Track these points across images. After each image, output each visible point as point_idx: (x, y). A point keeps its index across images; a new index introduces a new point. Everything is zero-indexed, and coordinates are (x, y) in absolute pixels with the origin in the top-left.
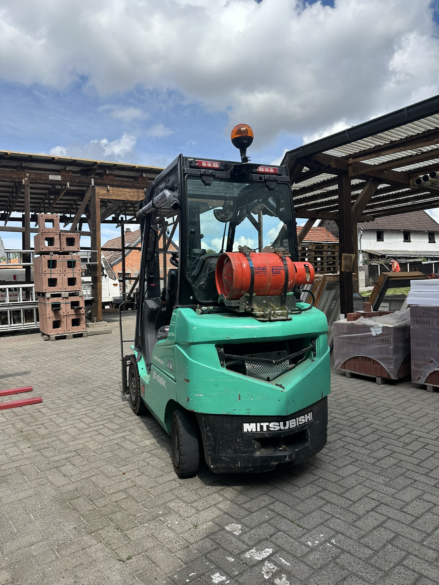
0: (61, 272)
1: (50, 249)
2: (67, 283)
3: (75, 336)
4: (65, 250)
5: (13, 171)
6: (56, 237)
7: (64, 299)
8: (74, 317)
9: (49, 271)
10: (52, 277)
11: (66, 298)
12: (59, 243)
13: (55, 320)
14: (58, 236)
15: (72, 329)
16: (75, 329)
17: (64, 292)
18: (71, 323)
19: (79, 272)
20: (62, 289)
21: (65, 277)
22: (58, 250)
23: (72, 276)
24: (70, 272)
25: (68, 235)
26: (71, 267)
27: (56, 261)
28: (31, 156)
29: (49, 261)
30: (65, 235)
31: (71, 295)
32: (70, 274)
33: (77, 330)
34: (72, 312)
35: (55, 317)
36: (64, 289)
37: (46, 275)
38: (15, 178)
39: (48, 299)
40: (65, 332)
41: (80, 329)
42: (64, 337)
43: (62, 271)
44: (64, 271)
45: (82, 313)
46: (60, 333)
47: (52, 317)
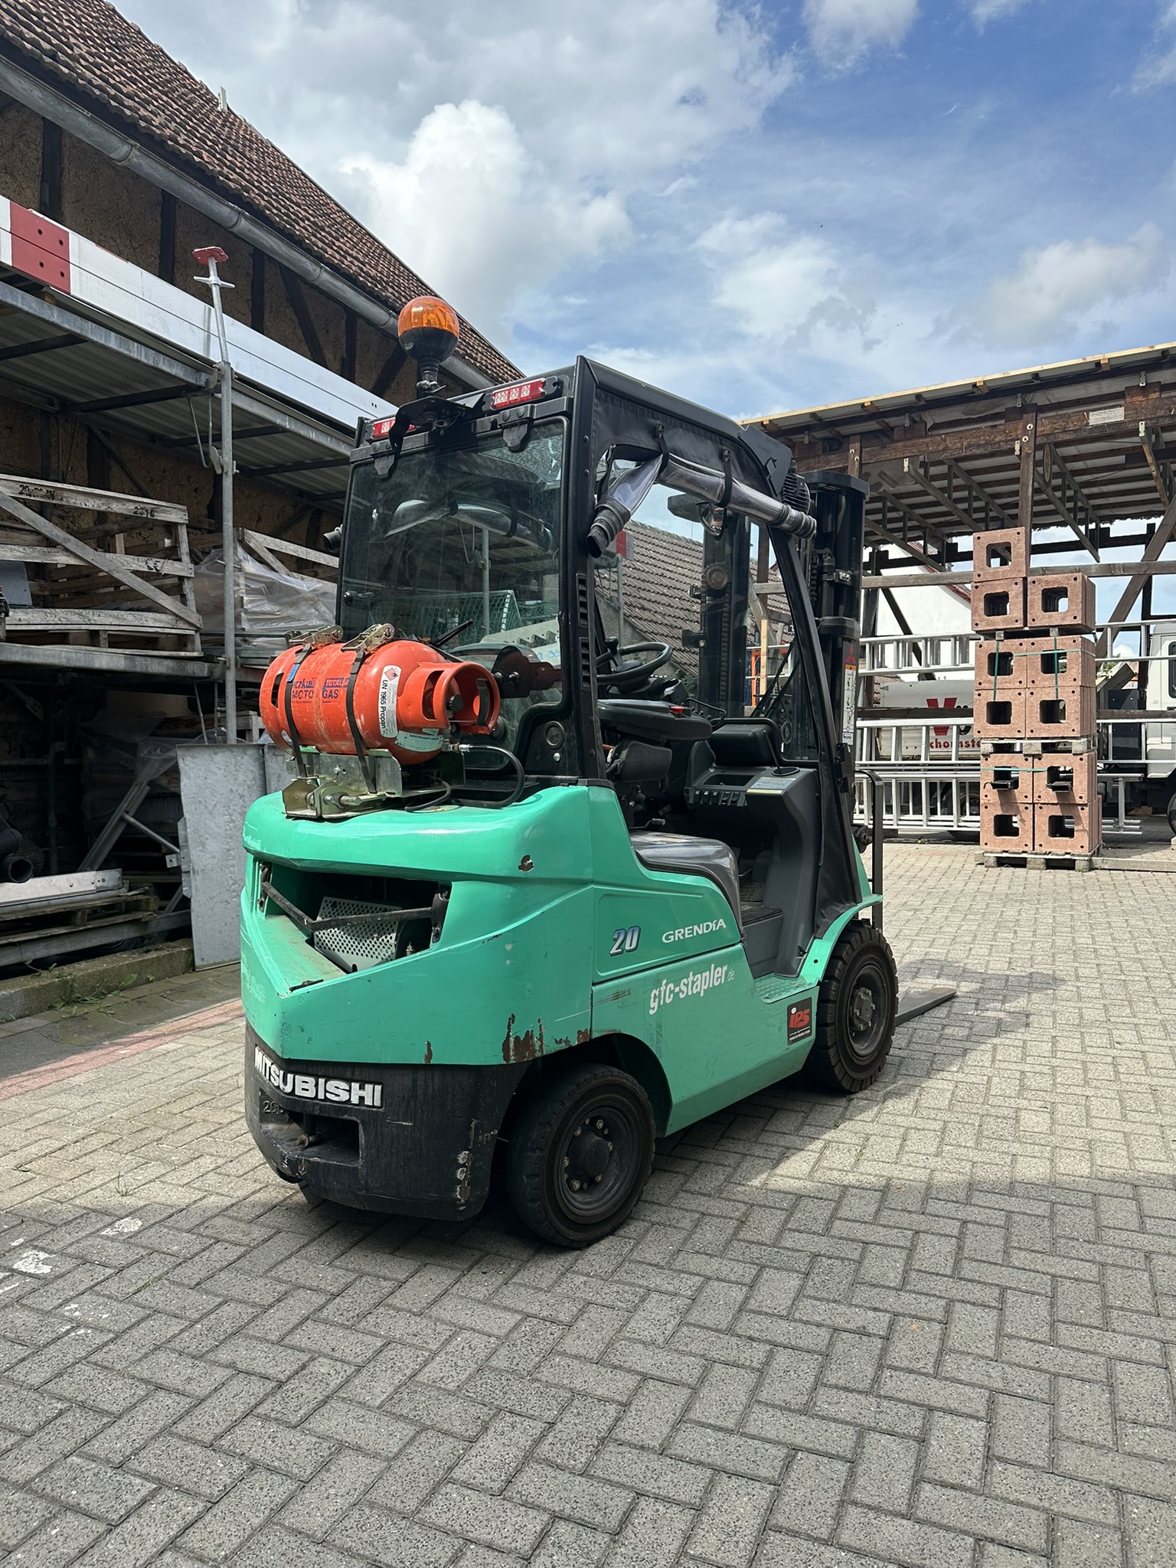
0: (1023, 685)
1: (994, 623)
2: (1038, 716)
3: (1051, 864)
4: (1037, 624)
5: (995, 426)
6: (1015, 592)
7: (1030, 759)
8: (1057, 811)
9: (989, 682)
10: (999, 699)
11: (1034, 756)
12: (1021, 606)
13: (1000, 813)
14: (1020, 587)
15: (1049, 843)
16: (1057, 846)
17: (1029, 739)
18: (1046, 827)
19: (1074, 683)
20: (1023, 731)
21: (1032, 698)
22: (1019, 625)
23: (1052, 698)
24: (1047, 684)
25: (1047, 582)
26: (1052, 672)
27: (1011, 655)
28: (1036, 375)
29: (992, 657)
30: (1040, 581)
31: (1049, 748)
32: (1047, 690)
33: (1060, 847)
34: (1051, 796)
35: (1002, 805)
36: (1028, 730)
37: (983, 693)
38: (999, 442)
39: (986, 756)
40: (1026, 849)
41: (1073, 846)
42: (1020, 863)
43: (1024, 682)
44: (1029, 681)
45: (1078, 801)
46: (1014, 849)
47: (993, 804)
